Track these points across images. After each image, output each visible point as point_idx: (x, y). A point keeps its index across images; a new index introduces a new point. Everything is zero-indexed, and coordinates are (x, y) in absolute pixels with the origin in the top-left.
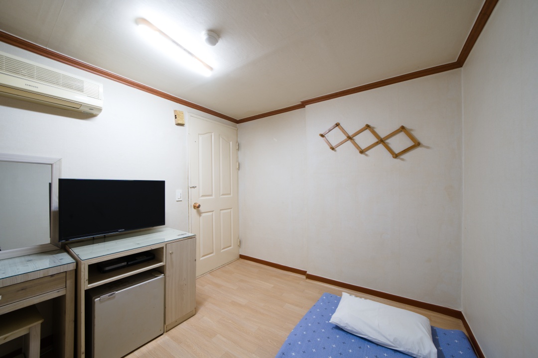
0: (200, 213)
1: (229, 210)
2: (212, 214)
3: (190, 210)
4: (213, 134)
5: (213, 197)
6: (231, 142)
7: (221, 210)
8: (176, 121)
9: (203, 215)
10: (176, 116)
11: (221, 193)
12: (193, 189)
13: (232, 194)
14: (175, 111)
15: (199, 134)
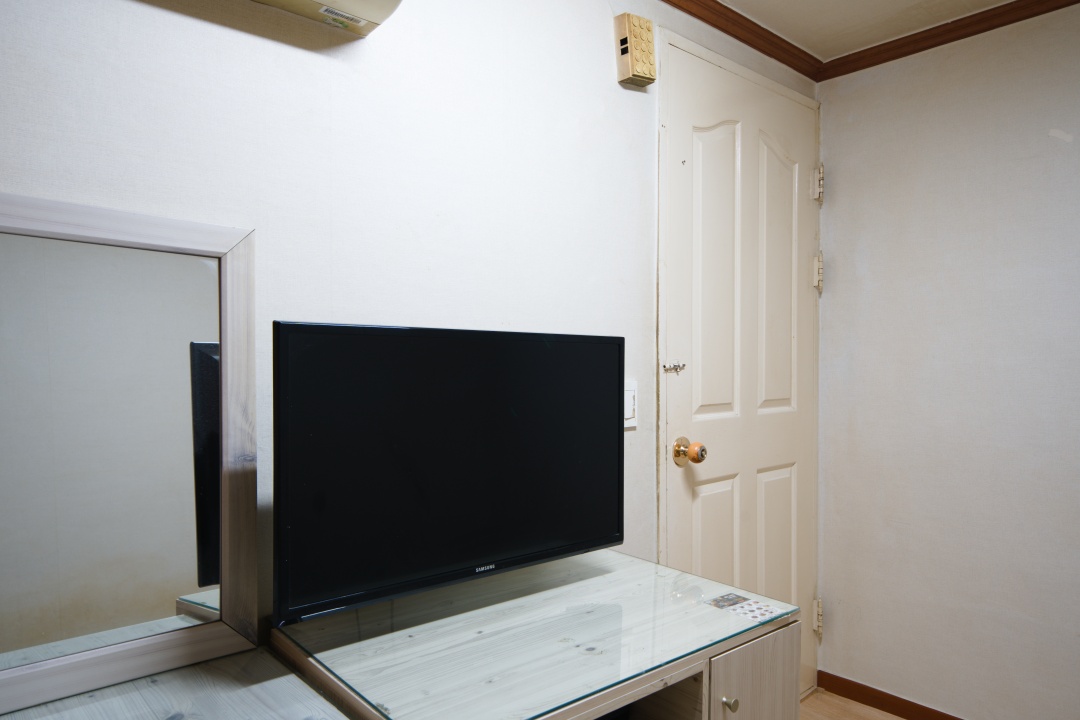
0: (692, 484)
1: (783, 474)
2: (732, 487)
3: (662, 468)
4: (739, 126)
5: (736, 412)
6: (797, 165)
7: (759, 471)
8: (622, 67)
9: (705, 491)
10: (624, 41)
11: (762, 397)
12: (673, 374)
13: (794, 403)
14: (622, 19)
15: (694, 127)
